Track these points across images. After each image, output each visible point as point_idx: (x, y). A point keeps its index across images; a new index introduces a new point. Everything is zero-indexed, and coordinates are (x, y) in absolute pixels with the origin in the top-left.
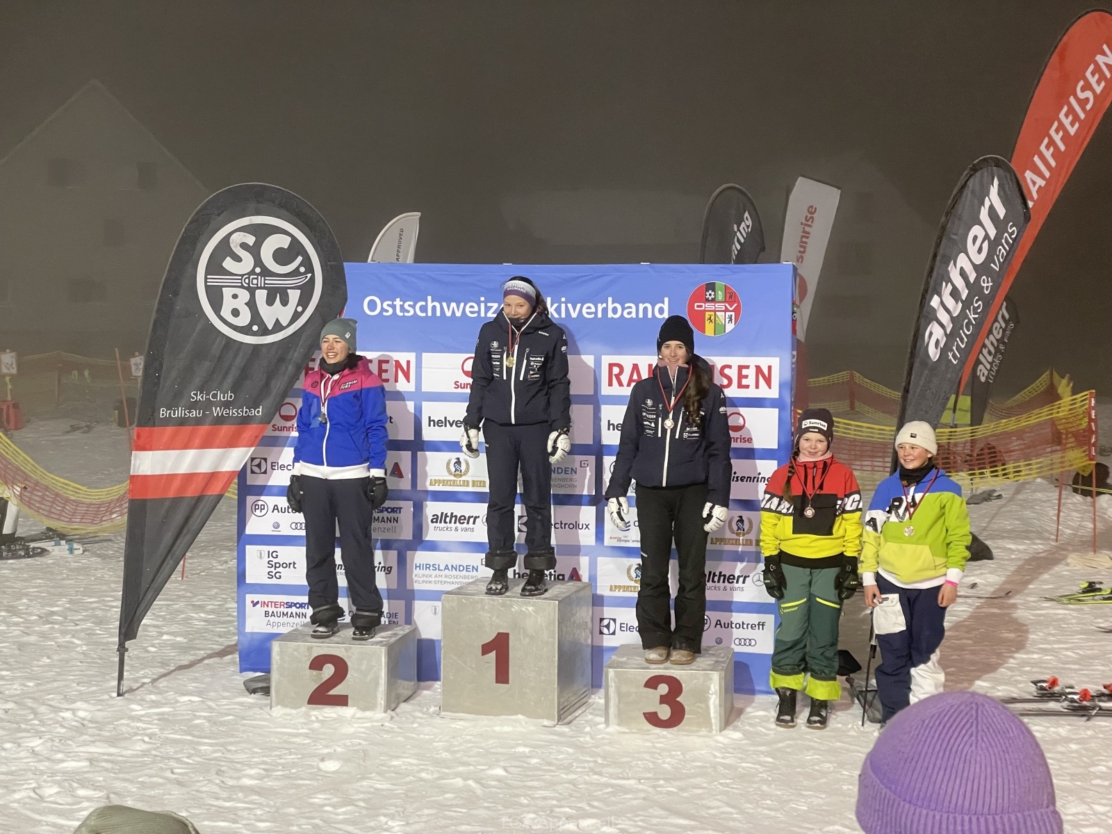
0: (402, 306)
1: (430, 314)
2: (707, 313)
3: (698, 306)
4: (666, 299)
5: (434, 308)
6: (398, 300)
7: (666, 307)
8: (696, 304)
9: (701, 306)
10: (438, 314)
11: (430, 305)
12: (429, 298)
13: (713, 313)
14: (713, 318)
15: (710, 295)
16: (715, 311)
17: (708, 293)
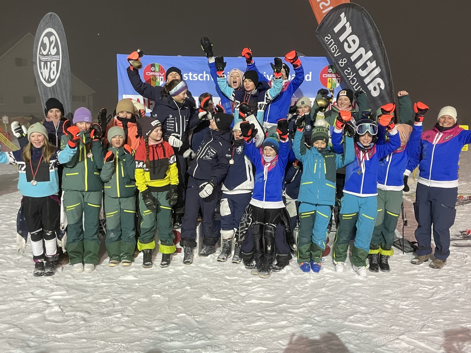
0: (192, 76)
1: (205, 79)
2: (328, 79)
3: (324, 76)
4: (311, 73)
5: (207, 77)
6: (190, 73)
7: (310, 76)
8: (324, 75)
9: (326, 76)
10: (208, 79)
11: (205, 75)
12: (204, 72)
13: (331, 79)
14: (331, 81)
15: (330, 70)
16: (332, 78)
17: (329, 70)
